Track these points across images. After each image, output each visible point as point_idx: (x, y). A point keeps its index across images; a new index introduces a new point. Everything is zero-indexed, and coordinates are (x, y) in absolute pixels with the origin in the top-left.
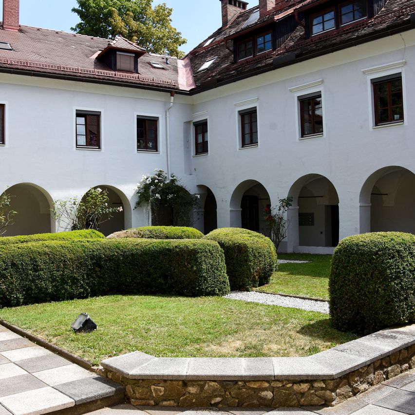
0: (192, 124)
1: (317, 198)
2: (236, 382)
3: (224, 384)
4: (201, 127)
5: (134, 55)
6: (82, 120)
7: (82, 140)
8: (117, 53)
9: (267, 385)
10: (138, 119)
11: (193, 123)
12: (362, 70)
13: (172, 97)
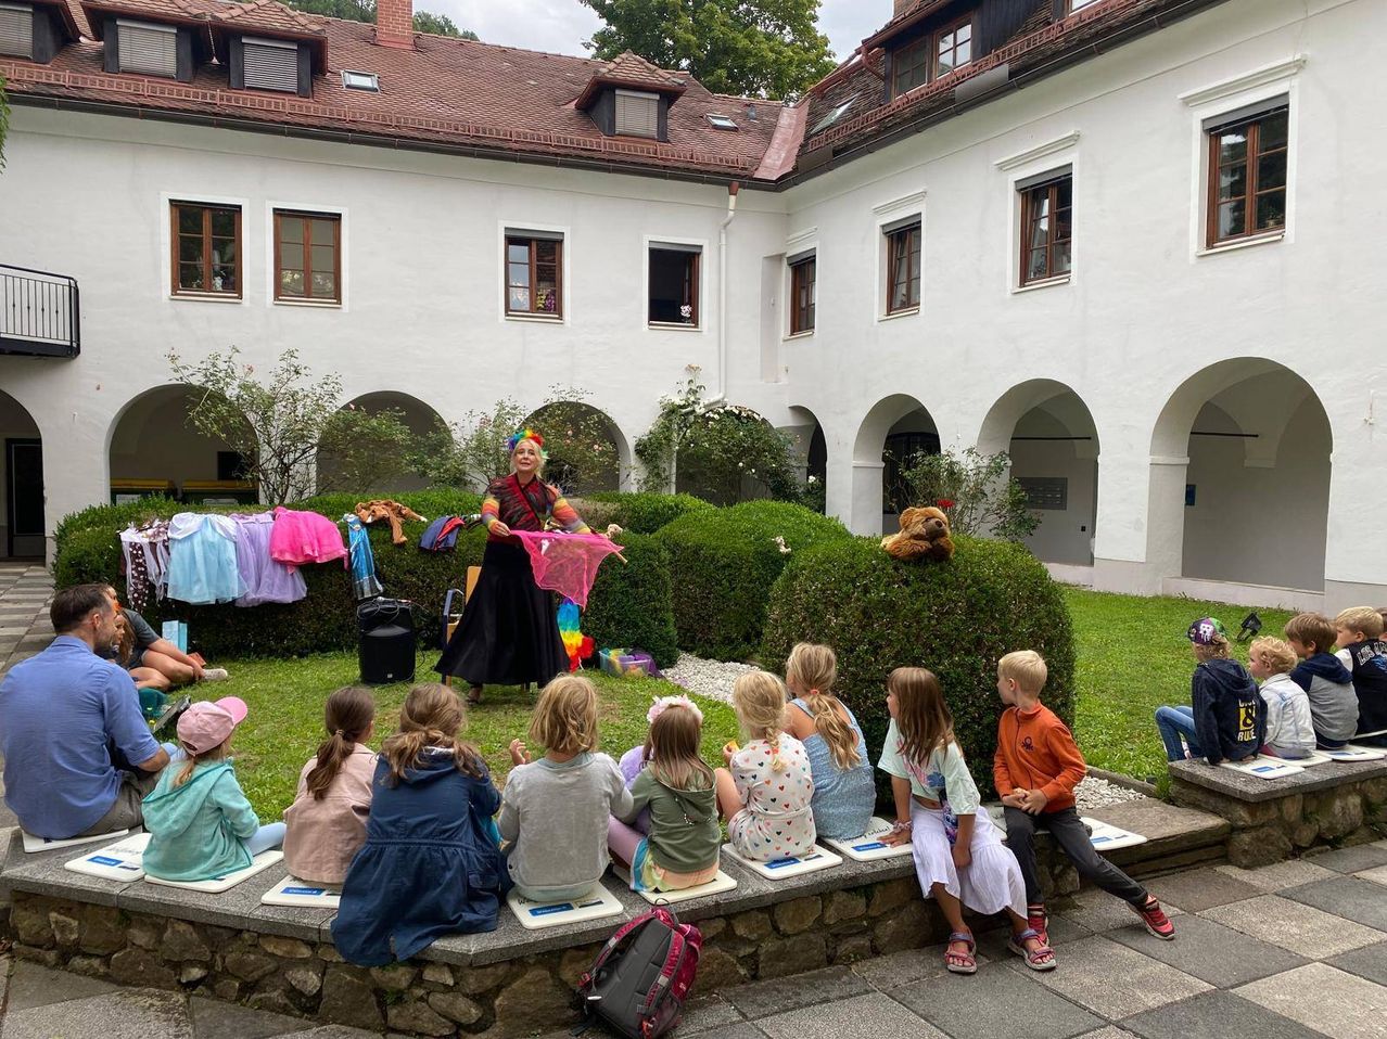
0: (785, 262)
1: (1075, 441)
2: (237, 933)
3: (209, 932)
4: (803, 269)
5: (658, 97)
6: (520, 252)
7: (521, 297)
8: (617, 92)
9: (305, 952)
10: (652, 251)
11: (788, 258)
12: (1180, 96)
13: (733, 198)
